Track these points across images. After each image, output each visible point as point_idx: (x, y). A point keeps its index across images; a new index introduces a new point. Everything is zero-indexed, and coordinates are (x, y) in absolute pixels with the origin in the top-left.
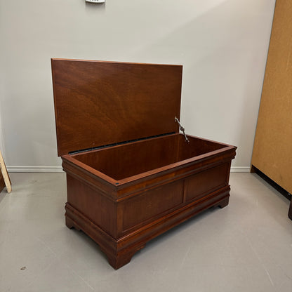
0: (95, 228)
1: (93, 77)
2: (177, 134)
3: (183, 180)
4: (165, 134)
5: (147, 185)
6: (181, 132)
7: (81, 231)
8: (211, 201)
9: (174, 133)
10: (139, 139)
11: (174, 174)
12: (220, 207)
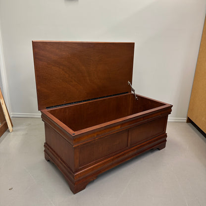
0: (61, 163)
1: (64, 53)
2: (129, 93)
3: (128, 131)
4: (120, 94)
5: (97, 135)
6: (132, 92)
7: (53, 163)
8: (152, 144)
9: (128, 92)
10: (100, 98)
11: (119, 127)
12: (159, 149)
